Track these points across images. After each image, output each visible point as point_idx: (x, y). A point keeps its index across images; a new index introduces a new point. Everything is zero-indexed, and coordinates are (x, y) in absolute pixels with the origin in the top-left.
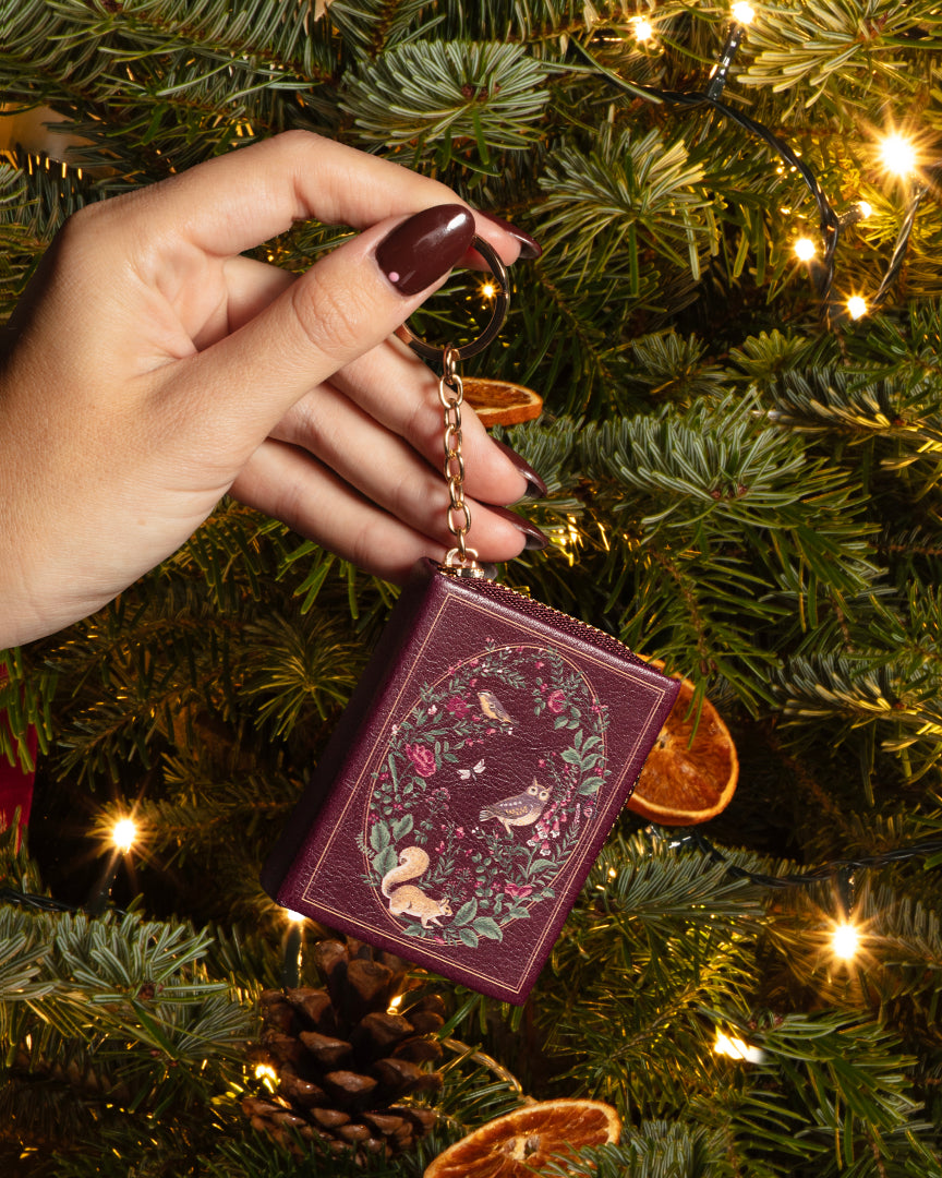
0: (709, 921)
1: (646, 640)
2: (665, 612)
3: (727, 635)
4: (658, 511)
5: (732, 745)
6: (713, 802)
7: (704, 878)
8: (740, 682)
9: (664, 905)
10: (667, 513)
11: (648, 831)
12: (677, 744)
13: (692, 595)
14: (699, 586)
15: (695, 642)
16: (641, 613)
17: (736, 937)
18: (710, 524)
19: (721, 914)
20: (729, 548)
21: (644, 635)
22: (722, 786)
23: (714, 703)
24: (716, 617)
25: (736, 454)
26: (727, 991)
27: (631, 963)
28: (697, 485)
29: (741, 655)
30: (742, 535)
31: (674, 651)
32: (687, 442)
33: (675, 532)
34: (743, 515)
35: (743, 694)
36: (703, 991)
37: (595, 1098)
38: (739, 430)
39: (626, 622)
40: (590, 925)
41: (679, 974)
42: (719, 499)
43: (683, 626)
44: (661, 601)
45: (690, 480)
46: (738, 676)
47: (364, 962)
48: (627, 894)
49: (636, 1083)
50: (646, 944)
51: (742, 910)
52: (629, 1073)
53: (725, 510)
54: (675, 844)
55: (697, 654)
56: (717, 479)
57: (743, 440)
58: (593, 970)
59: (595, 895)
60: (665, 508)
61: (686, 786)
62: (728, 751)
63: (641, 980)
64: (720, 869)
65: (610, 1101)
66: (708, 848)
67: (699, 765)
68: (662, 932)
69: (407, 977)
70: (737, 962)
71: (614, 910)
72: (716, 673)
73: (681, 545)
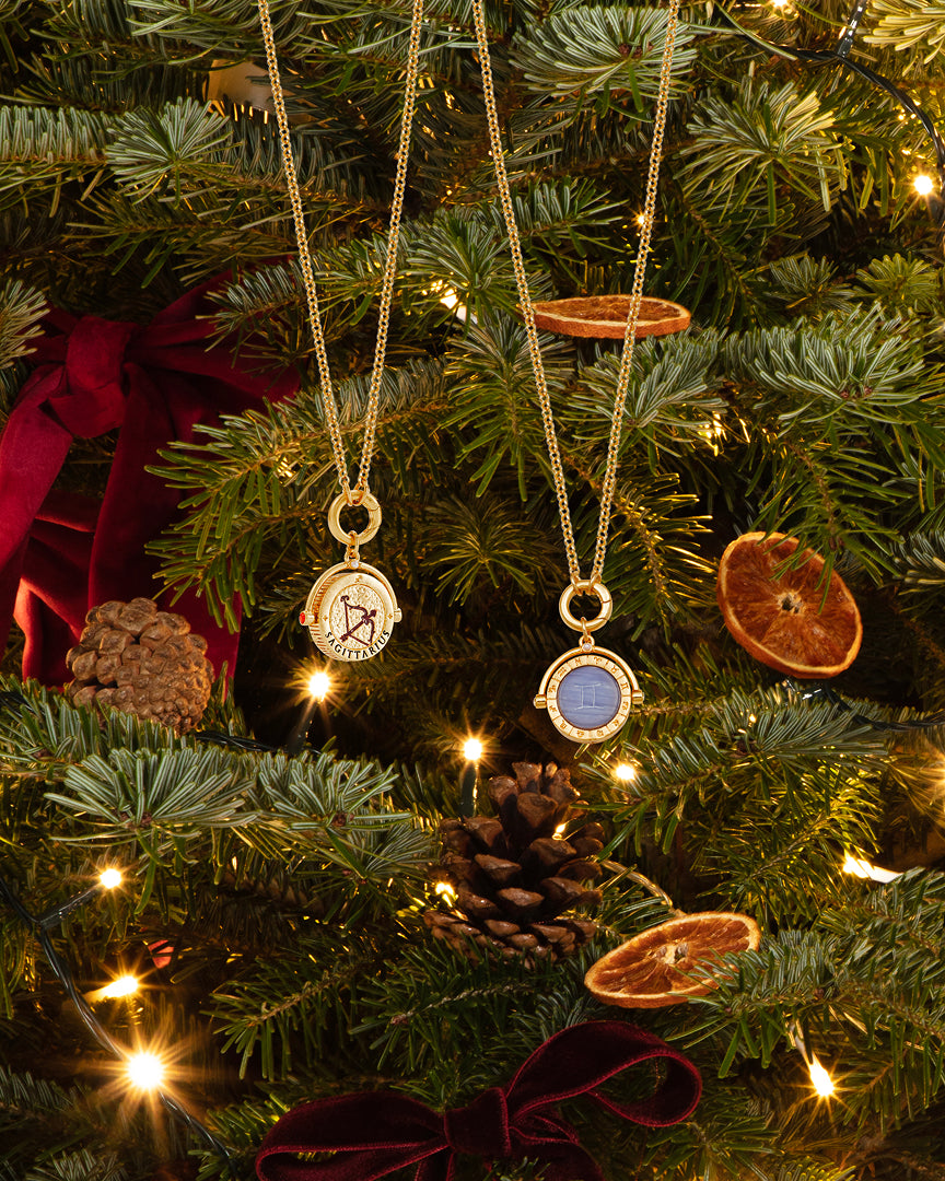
0: (838, 759)
1: (783, 519)
2: (799, 495)
3: (854, 515)
4: (794, 409)
5: (856, 610)
6: (840, 660)
7: (833, 724)
8: (866, 555)
9: (798, 746)
10: (801, 410)
11: (784, 684)
12: (809, 610)
13: (823, 481)
14: (829, 473)
15: (826, 521)
16: (778, 496)
17: (862, 773)
18: (839, 420)
19: (849, 753)
20: (856, 440)
21: (781, 515)
22: (848, 646)
23: (841, 575)
24: (845, 500)
25: (862, 360)
26: (854, 820)
27: (769, 795)
28: (827, 386)
29: (867, 532)
30: (868, 430)
31: (807, 529)
32: (820, 350)
33: (808, 427)
34: (869, 413)
35: (868, 565)
36: (833, 820)
37: (737, 911)
38: (865, 340)
39: (765, 504)
40: (732, 764)
41: (812, 805)
42: (847, 399)
43: (815, 507)
44: (796, 485)
45: (821, 383)
46: (864, 549)
47: (532, 795)
48: (765, 737)
49: (773, 898)
50: (782, 779)
51: (868, 750)
52: (767, 890)
53: (853, 408)
54: (807, 696)
55: (826, 532)
56: (845, 382)
57: (869, 348)
58: (735, 803)
59: (738, 737)
60: (800, 406)
61: (817, 646)
62: (854, 615)
63: (778, 810)
64: (847, 717)
65: (751, 914)
66: (836, 699)
67: (828, 628)
68: (797, 769)
69: (571, 807)
70: (863, 795)
71: (754, 750)
72: (843, 548)
73: (814, 438)
